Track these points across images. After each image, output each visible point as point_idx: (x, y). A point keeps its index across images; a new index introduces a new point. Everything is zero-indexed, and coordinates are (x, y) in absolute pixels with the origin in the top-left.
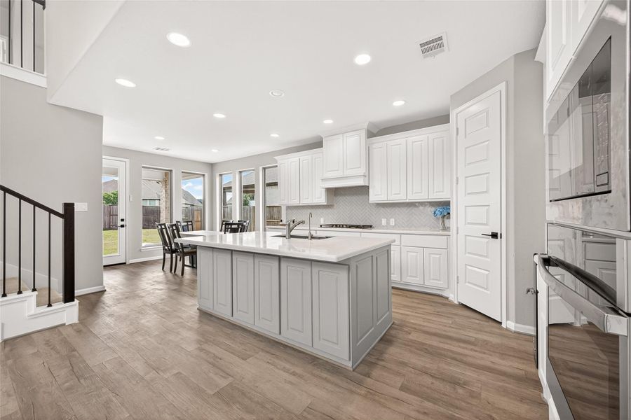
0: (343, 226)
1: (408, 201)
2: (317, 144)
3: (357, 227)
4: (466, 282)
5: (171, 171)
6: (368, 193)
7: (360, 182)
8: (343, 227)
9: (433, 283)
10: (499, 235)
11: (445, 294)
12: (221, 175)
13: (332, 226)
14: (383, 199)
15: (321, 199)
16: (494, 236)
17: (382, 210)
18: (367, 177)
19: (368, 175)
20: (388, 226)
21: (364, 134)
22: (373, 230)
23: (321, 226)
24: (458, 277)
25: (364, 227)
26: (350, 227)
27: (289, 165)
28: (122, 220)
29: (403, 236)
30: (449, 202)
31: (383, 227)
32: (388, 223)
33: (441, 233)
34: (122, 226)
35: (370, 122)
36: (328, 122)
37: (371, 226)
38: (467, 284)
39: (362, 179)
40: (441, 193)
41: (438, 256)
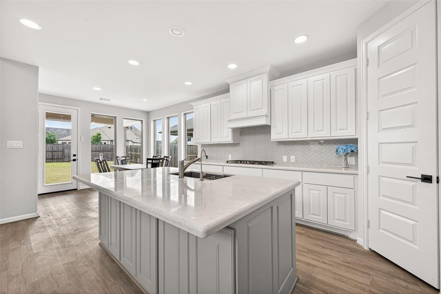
0: (247, 161)
1: (309, 139)
2: (225, 90)
3: (260, 163)
4: (379, 229)
5: (115, 117)
6: (270, 133)
7: (262, 122)
8: (246, 163)
9: (337, 223)
10: (434, 179)
11: (351, 236)
12: (154, 121)
13: (237, 162)
14: (284, 137)
15: (228, 138)
16: (427, 179)
17: (283, 147)
18: (269, 116)
19: (270, 116)
20: (289, 163)
21: (266, 77)
22: (274, 167)
23: (227, 162)
24: (368, 221)
25: (266, 163)
26: (253, 163)
27: (202, 110)
28: (74, 155)
29: (304, 173)
30: (357, 139)
31: (284, 164)
32: (289, 159)
33: (343, 171)
34: (74, 160)
35: (272, 66)
36: (232, 66)
37: (273, 163)
38: (381, 231)
39: (265, 118)
40: (345, 131)
41: (344, 196)
